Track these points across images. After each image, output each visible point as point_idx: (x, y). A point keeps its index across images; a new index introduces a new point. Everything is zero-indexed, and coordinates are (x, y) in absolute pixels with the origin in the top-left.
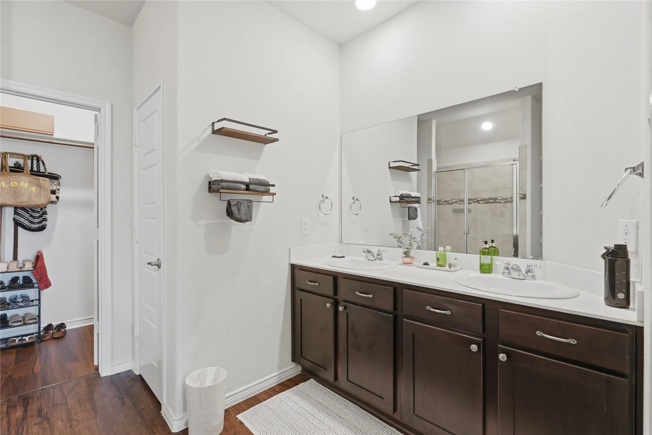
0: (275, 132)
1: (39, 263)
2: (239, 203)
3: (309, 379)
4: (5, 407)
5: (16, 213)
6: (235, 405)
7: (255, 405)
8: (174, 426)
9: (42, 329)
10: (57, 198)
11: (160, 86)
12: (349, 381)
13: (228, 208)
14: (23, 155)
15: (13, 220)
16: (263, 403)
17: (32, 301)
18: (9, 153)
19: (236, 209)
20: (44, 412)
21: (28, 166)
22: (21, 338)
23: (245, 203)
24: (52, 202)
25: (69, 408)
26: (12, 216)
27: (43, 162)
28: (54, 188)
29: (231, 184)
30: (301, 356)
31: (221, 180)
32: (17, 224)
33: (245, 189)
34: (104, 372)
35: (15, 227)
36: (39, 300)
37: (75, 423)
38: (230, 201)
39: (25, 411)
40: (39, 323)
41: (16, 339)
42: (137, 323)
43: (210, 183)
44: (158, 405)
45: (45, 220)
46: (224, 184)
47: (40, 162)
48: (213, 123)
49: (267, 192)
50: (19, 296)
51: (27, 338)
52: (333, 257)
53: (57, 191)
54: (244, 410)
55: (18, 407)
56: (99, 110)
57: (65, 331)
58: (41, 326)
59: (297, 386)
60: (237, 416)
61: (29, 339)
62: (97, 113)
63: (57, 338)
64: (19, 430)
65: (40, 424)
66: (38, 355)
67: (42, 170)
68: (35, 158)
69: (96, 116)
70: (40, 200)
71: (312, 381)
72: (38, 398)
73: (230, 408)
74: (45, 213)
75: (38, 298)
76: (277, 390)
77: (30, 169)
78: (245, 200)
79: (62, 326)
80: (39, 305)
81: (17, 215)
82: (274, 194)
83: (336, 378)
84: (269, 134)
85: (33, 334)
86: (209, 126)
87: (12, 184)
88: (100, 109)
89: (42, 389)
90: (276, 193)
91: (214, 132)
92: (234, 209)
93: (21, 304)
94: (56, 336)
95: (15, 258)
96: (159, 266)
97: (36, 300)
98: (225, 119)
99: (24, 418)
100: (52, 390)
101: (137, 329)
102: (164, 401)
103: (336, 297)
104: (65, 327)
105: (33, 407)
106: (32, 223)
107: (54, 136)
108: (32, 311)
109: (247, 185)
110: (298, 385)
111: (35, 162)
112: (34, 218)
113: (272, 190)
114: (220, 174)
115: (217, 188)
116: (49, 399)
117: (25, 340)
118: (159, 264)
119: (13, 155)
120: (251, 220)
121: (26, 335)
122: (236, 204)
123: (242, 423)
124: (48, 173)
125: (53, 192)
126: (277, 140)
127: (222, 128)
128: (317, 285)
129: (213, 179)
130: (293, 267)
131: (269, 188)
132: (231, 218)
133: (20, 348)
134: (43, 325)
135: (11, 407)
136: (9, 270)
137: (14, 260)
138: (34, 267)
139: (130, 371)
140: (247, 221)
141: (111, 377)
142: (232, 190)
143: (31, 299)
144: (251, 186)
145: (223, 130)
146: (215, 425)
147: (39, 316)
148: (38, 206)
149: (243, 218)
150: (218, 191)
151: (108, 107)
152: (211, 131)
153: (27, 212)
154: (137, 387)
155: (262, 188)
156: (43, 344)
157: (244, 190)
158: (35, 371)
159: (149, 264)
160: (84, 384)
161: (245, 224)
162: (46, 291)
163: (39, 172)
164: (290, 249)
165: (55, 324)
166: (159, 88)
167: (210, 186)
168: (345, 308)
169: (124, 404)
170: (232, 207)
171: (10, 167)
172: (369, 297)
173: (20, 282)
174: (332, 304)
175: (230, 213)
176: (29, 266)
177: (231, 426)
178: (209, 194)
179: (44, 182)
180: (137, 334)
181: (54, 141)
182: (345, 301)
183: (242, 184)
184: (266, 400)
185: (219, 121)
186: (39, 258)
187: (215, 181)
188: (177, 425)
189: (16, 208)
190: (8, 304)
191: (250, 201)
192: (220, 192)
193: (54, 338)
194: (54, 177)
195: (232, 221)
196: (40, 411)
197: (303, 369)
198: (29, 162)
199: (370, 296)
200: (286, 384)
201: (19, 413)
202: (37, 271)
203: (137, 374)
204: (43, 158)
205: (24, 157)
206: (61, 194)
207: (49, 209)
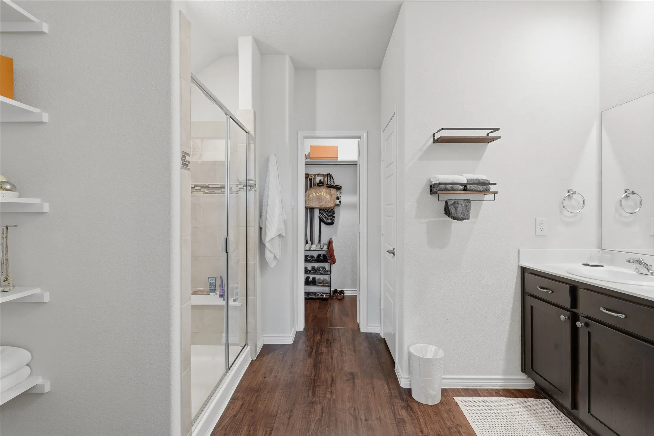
0: (497, 129)
1: (330, 246)
2: (456, 203)
3: (543, 398)
4: (313, 331)
5: (320, 213)
6: (455, 389)
7: (474, 396)
8: (401, 382)
9: (332, 291)
10: (340, 202)
11: (394, 113)
12: (591, 414)
13: (446, 207)
14: (323, 175)
15: (319, 217)
16: (482, 398)
17: (327, 271)
18: (317, 174)
19: (454, 209)
20: (330, 341)
21: (325, 182)
22: (322, 294)
23: (463, 202)
24: (337, 205)
25: (342, 344)
26: (318, 215)
27: (333, 178)
28: (338, 195)
29: (448, 186)
30: (532, 368)
31: (439, 183)
32: (321, 220)
33: (463, 190)
34: (362, 330)
35: (319, 222)
36: (330, 271)
37: (343, 354)
38: (448, 201)
39: (321, 338)
40: (330, 286)
41: (319, 294)
42: (383, 298)
43: (431, 186)
44: (393, 363)
45: (334, 217)
46: (442, 187)
47: (332, 178)
48: (434, 134)
49: (487, 191)
50: (321, 267)
51: (324, 295)
52: (583, 264)
53: (340, 197)
54: (462, 396)
55: (318, 334)
56: (359, 137)
57: (344, 295)
58: (332, 289)
59: (525, 399)
60: (454, 398)
61: (325, 296)
62: (359, 140)
63: (340, 299)
64: (317, 346)
65: (327, 348)
66: (329, 307)
67: (332, 184)
68: (329, 176)
69: (358, 142)
70: (331, 204)
71: (547, 401)
72: (327, 332)
73: (450, 389)
74: (334, 213)
75: (330, 270)
76: (501, 393)
77: (326, 184)
78: (463, 200)
79: (342, 292)
80: (330, 275)
81: (320, 214)
82: (495, 193)
83: (575, 405)
84: (491, 132)
85: (327, 293)
86: (431, 137)
87: (318, 195)
88: (361, 137)
89: (330, 328)
90: (497, 192)
91: (436, 141)
92: (452, 209)
93: (322, 272)
94: (339, 297)
95: (319, 242)
96: (394, 253)
97: (329, 271)
98: (443, 129)
99: (320, 341)
100: (334, 330)
101: (382, 302)
102: (397, 361)
103: (574, 310)
104: (344, 293)
105: (325, 337)
106: (327, 219)
107: (339, 160)
108: (326, 277)
109: (465, 186)
110: (527, 398)
111: (329, 178)
112: (328, 216)
113: (492, 188)
114: (438, 178)
115: (436, 191)
116: (332, 334)
117: (323, 296)
118: (394, 252)
119: (318, 175)
120: (468, 218)
121: (324, 293)
122: (453, 204)
123: (457, 405)
124: (336, 185)
125: (338, 198)
126: (499, 137)
127: (441, 137)
128: (549, 292)
129: (434, 182)
130: (523, 270)
131: (490, 187)
132: (449, 217)
133: (321, 301)
134: (333, 289)
135: (315, 333)
136: (317, 249)
137: (319, 243)
138: (328, 249)
139: (378, 334)
140: (464, 219)
141: (366, 333)
142: (450, 191)
143: (327, 270)
144: (468, 187)
145: (440, 139)
146: (431, 393)
147: (330, 282)
148: (330, 208)
149: (461, 216)
150: (436, 193)
151: (365, 135)
152: (432, 140)
153: (325, 212)
154: (381, 346)
155: (481, 188)
156: (332, 301)
157: (461, 191)
158: (327, 317)
159: (387, 252)
160: (351, 332)
161: (462, 222)
162: (334, 265)
163: (331, 185)
164: (519, 251)
165: (339, 289)
166: (394, 114)
167: (432, 189)
168: (587, 325)
169: (372, 354)
170: (449, 207)
171: (317, 183)
172: (619, 316)
173: (322, 257)
174: (569, 318)
175: (447, 212)
176: (325, 248)
177: (447, 403)
178: (430, 196)
179: (333, 191)
180: (382, 307)
181: (338, 163)
182: (587, 317)
183: (460, 185)
184: (486, 397)
185: (438, 131)
186: (330, 243)
187: (435, 184)
188: (404, 382)
189: (320, 209)
190: (316, 271)
191: (469, 201)
192: (438, 194)
193: (338, 299)
194: (338, 188)
195: (449, 219)
196: (328, 340)
197: (537, 385)
198: (326, 178)
199: (622, 316)
200: (513, 392)
201: (318, 338)
202: (329, 251)
203: (383, 337)
204: (333, 175)
205: (324, 176)
206: (343, 199)
207: (336, 210)
